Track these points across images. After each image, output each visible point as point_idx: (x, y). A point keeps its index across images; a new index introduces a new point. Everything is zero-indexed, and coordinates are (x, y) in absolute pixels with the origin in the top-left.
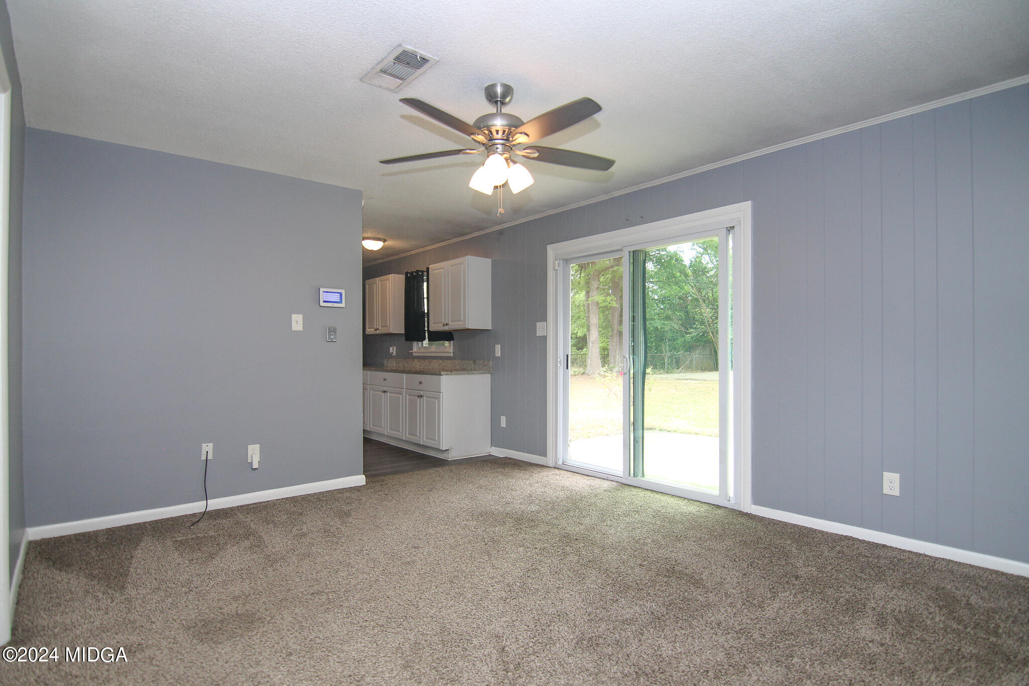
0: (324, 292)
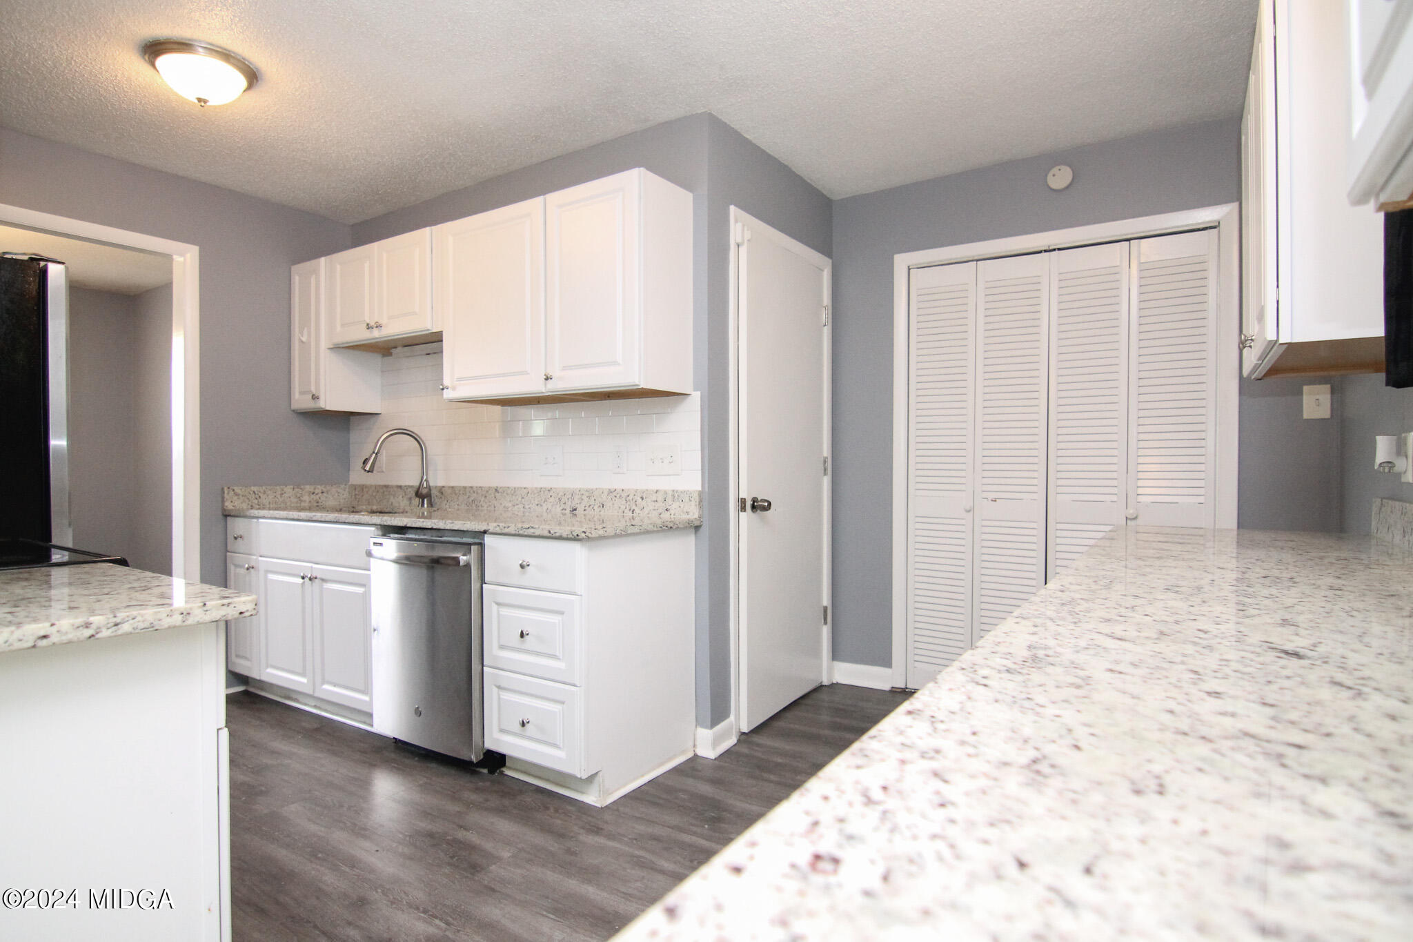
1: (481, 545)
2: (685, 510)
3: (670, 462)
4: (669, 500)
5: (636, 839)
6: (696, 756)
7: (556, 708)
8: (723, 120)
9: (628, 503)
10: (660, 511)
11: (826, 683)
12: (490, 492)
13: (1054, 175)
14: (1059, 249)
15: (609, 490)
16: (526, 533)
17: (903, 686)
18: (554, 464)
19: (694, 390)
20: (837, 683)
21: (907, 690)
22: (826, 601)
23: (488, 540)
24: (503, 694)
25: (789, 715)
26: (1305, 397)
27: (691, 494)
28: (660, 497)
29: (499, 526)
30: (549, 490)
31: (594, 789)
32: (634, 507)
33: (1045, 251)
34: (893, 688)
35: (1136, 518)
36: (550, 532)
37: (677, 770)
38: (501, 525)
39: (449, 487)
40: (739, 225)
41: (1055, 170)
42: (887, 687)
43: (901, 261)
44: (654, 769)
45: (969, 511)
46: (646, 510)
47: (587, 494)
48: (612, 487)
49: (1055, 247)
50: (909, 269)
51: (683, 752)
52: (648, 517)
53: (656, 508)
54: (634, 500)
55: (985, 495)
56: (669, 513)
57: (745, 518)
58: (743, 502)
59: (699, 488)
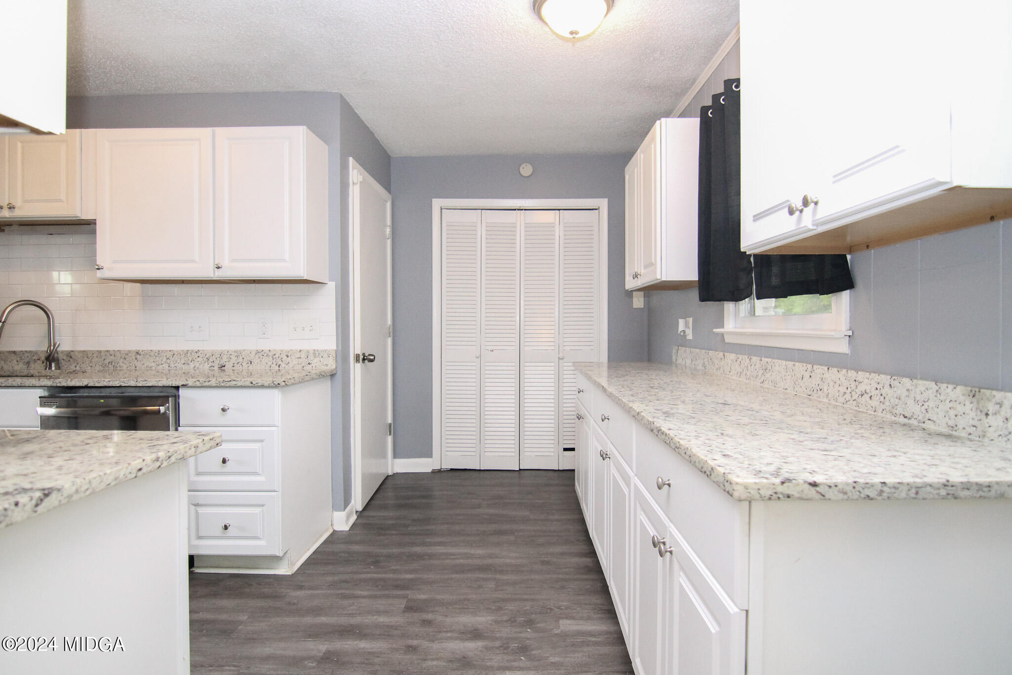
1: (177, 397)
2: (324, 364)
3: (310, 330)
4: (311, 357)
5: (332, 585)
6: (334, 531)
7: (257, 510)
8: (347, 99)
9: (275, 360)
10: (303, 364)
11: (390, 473)
12: (130, 355)
13: (523, 168)
14: (525, 210)
15: (257, 351)
16: (227, 385)
17: (439, 468)
18: (200, 331)
19: (330, 281)
20: (397, 473)
21: (442, 470)
22: (390, 420)
23: (182, 392)
24: (200, 509)
25: (378, 496)
26: (634, 298)
27: (329, 352)
28: (303, 355)
29: (199, 381)
30: (196, 352)
31: (285, 562)
32: (280, 363)
33: (518, 210)
34: (433, 470)
35: (563, 359)
36: (252, 383)
37: (326, 542)
38: (201, 380)
39: (80, 352)
40: (356, 171)
41: (524, 165)
42: (430, 470)
43: (437, 203)
44: (314, 543)
45: (478, 358)
46: (291, 365)
47: (236, 354)
48: (260, 348)
49: (524, 208)
50: (441, 209)
51: (327, 530)
52: (293, 370)
53: (300, 363)
54: (280, 358)
55: (487, 348)
56: (311, 366)
57: (359, 366)
58: (357, 356)
59: (335, 348)
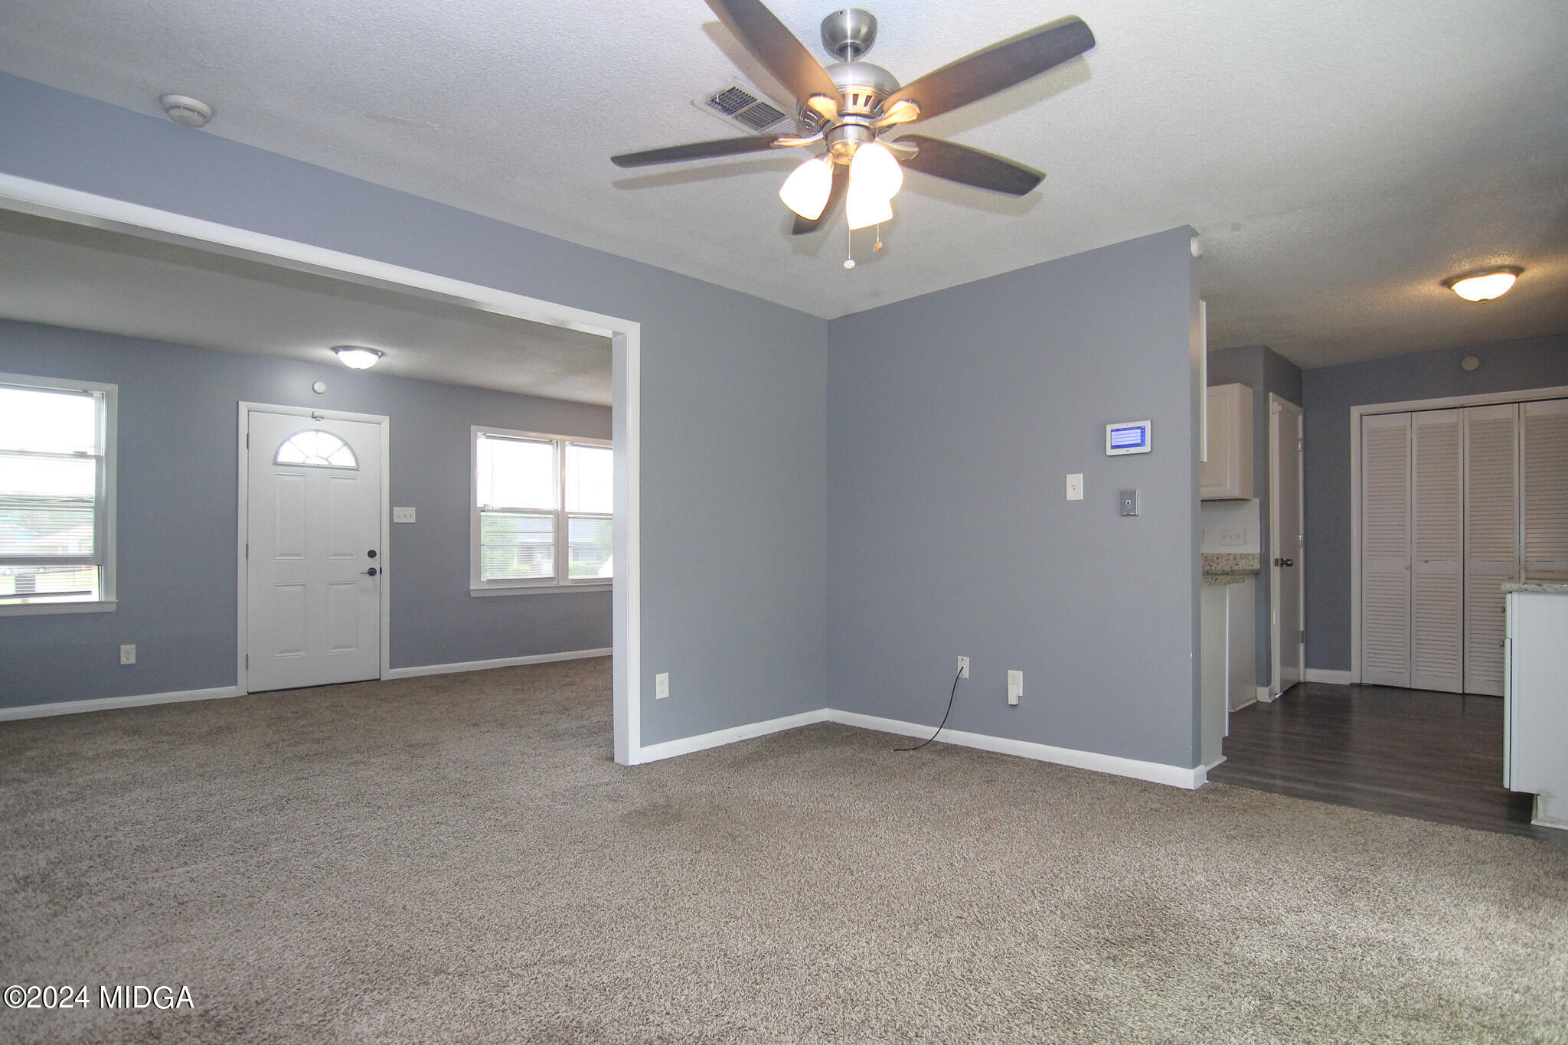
0: (1112, 431)
2: (1250, 565)
3: (1238, 538)
4: (1239, 559)
6: (1258, 702)
10: (1231, 565)
11: (1302, 681)
13: (1467, 363)
14: (1470, 407)
17: (1359, 682)
19: (1254, 497)
20: (1309, 681)
21: (1362, 684)
22: (1302, 628)
27: (1253, 555)
28: (1231, 557)
32: (1210, 563)
33: (1460, 407)
34: (1351, 683)
40: (1276, 402)
41: (1468, 359)
42: (1348, 683)
43: (1355, 411)
45: (1408, 569)
46: (1220, 565)
49: (1467, 405)
50: (1361, 417)
51: (1252, 699)
53: (1228, 563)
54: (1210, 559)
55: (1420, 557)
56: (1238, 566)
57: (1278, 568)
58: (1276, 561)
59: (1259, 552)
